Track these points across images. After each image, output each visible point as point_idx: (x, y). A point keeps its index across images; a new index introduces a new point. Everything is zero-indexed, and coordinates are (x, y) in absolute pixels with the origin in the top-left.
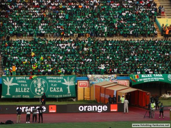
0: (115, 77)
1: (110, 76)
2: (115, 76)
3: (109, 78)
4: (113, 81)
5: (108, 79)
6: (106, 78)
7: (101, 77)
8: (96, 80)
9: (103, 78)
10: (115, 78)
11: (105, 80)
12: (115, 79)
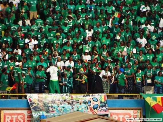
0: (103, 101)
1: (87, 99)
2: (101, 97)
3: (85, 103)
4: (95, 110)
5: (84, 106)
6: (77, 102)
7: (65, 100)
8: (51, 109)
9: (69, 103)
10: (101, 102)
11: (75, 109)
12: (102, 106)
